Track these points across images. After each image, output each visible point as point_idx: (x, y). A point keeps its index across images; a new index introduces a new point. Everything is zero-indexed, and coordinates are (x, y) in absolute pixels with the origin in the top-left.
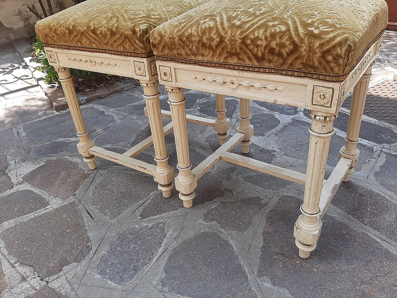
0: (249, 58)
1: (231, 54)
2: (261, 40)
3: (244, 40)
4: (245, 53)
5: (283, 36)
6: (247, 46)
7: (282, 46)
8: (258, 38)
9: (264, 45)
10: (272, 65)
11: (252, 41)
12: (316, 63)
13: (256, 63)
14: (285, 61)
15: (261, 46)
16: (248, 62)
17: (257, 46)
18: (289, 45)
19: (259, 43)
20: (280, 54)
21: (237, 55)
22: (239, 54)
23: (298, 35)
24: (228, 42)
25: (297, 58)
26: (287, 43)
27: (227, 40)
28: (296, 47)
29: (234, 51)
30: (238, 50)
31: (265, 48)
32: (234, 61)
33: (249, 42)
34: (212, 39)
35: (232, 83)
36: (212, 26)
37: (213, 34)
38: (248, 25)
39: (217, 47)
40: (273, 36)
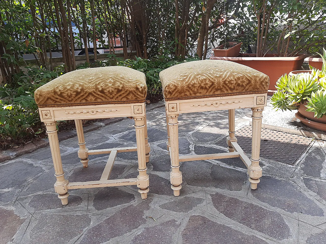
0: (227, 90)
1: (217, 90)
2: (233, 81)
3: (225, 82)
4: (225, 88)
5: (243, 78)
6: (226, 84)
7: (244, 82)
8: (231, 80)
9: (235, 83)
10: (238, 91)
11: (229, 82)
12: (258, 87)
13: (230, 92)
14: (245, 88)
15: (233, 83)
16: (226, 92)
17: (232, 84)
18: (247, 81)
19: (232, 82)
20: (242, 86)
21: (221, 89)
22: (222, 89)
23: (249, 77)
24: (216, 84)
25: (250, 86)
26: (245, 80)
27: (215, 83)
28: (250, 82)
29: (219, 88)
30: (221, 87)
31: (235, 84)
32: (219, 92)
33: (227, 82)
34: (207, 84)
35: (217, 104)
36: (205, 78)
37: (207, 82)
38: (224, 76)
39: (210, 87)
40: (239, 78)
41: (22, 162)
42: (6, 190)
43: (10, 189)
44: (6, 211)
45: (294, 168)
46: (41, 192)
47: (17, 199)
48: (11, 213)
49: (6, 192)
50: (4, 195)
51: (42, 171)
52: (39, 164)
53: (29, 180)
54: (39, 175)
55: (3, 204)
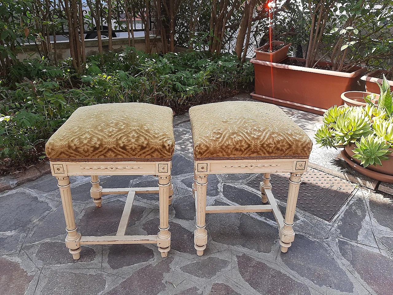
0: (264, 153)
1: (253, 152)
2: (272, 144)
3: (262, 146)
4: (263, 151)
5: (283, 142)
6: (264, 148)
7: (284, 146)
8: (270, 144)
9: (274, 146)
10: (276, 155)
11: (267, 145)
12: (299, 152)
13: (267, 155)
14: (284, 152)
16: (263, 155)
17: (270, 147)
18: (287, 145)
19: (271, 146)
20: (282, 150)
21: (257, 152)
22: (259, 152)
23: (290, 141)
24: (253, 147)
25: (290, 151)
26: (286, 145)
27: (252, 146)
28: (290, 146)
29: (256, 151)
30: (258, 149)
31: (274, 148)
32: (255, 155)
33: (265, 146)
34: (242, 146)
35: (252, 166)
36: (241, 139)
37: (243, 144)
38: (262, 138)
39: (245, 150)
40: (278, 142)
41: (25, 193)
42: (8, 233)
43: (13, 233)
44: (11, 263)
45: (330, 225)
46: (48, 239)
47: (22, 247)
48: (17, 266)
49: (8, 236)
50: (6, 241)
51: (49, 209)
52: (45, 198)
53: (34, 221)
54: (45, 214)
55: (7, 253)
